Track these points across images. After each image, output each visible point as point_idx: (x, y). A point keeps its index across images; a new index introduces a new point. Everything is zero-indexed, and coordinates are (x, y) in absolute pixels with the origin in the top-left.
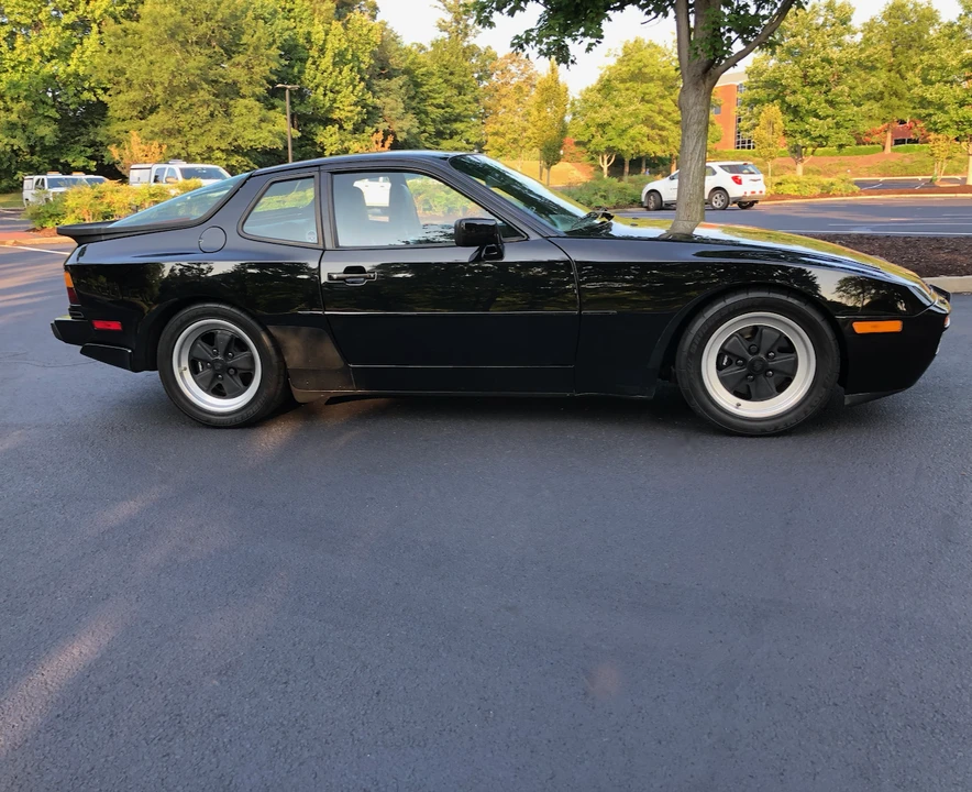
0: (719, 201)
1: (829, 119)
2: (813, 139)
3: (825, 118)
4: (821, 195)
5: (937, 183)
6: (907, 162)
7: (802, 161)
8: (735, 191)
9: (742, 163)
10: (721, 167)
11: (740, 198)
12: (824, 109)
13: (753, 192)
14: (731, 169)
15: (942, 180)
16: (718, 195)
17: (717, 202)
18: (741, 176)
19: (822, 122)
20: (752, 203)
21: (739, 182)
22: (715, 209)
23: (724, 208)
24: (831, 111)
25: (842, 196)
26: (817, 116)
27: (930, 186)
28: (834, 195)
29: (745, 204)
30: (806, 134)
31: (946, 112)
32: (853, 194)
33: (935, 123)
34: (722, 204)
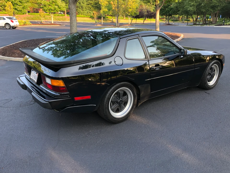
0: (8, 27)
1: (21, 6)
2: (18, 11)
3: (20, 6)
4: (24, 25)
5: (42, 22)
6: (32, 17)
7: (15, 16)
8: (12, 24)
9: (12, 17)
10: (7, 18)
11: (14, 26)
12: (19, 4)
13: (17, 25)
14: (10, 18)
15: (43, 22)
16: (7, 25)
17: (7, 27)
18: (13, 20)
19: (19, 7)
20: (16, 28)
21: (13, 22)
22: (7, 29)
23: (10, 29)
24: (21, 4)
25: (28, 25)
26: (18, 5)
27: (41, 23)
28: (27, 25)
29: (14, 28)
30: (16, 9)
31: (46, 7)
32: (30, 25)
33: (44, 9)
34: (9, 28)
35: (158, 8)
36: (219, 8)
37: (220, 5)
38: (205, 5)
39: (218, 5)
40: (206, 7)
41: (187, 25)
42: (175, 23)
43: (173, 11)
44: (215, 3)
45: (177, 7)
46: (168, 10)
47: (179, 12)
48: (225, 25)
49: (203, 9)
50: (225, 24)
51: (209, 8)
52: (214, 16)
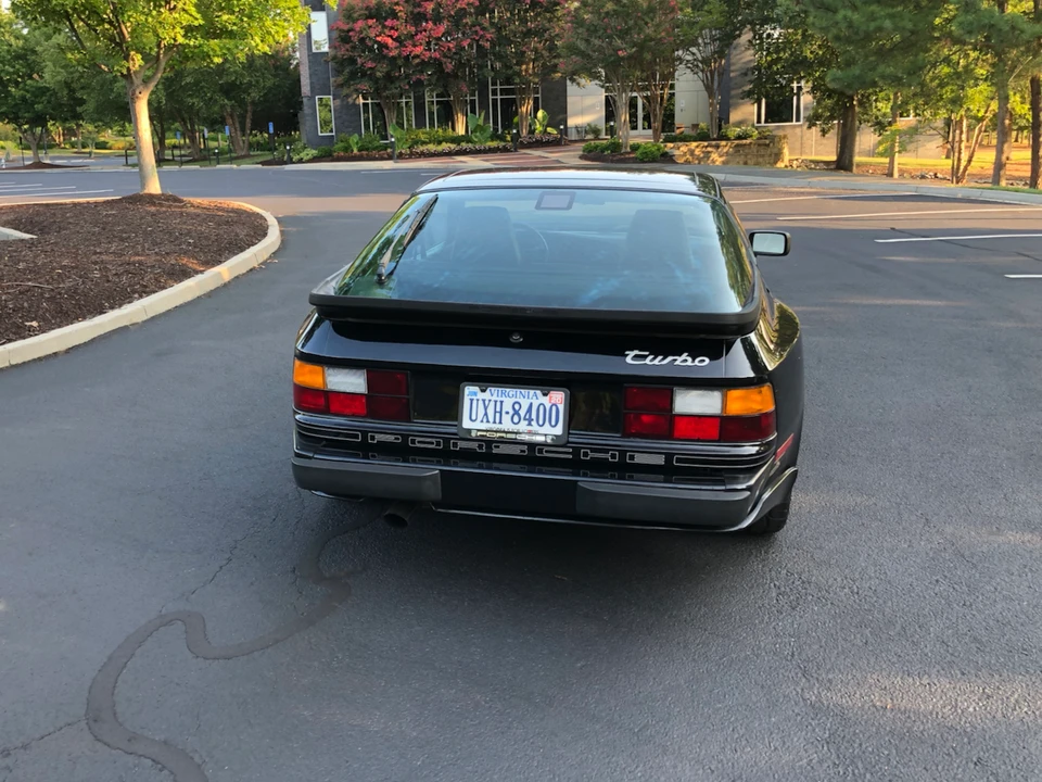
35: (138, 86)
36: (255, 95)
37: (257, 82)
38: (197, 83)
39: (250, 83)
40: (202, 88)
41: (127, 165)
42: (51, 158)
43: (49, 102)
44: (235, 72)
45: (67, 84)
46: (23, 99)
47: (85, 107)
48: (294, 163)
49: (190, 96)
50: (295, 158)
51: (214, 92)
52: (237, 125)
